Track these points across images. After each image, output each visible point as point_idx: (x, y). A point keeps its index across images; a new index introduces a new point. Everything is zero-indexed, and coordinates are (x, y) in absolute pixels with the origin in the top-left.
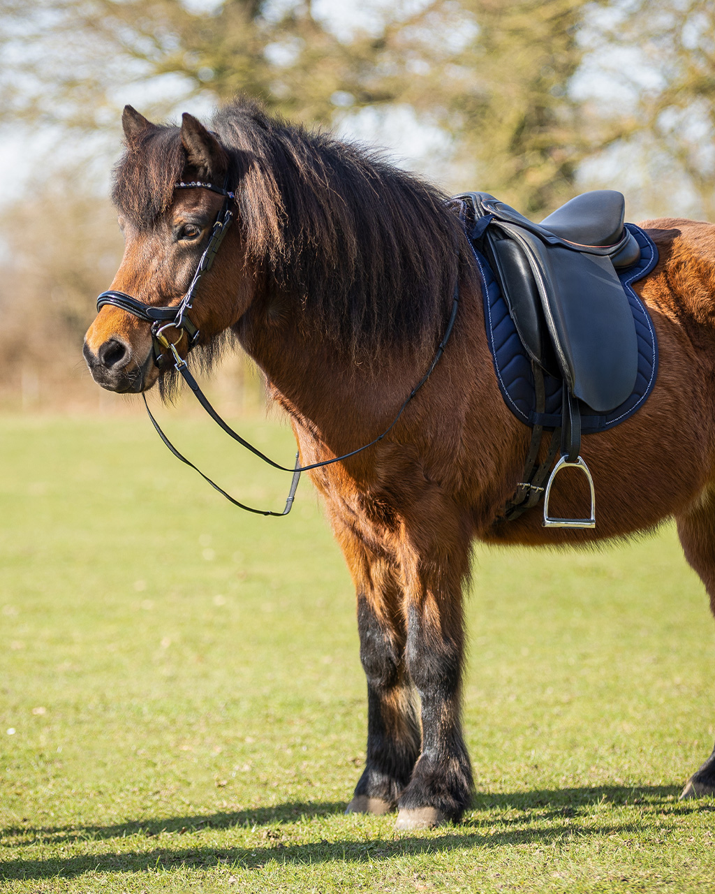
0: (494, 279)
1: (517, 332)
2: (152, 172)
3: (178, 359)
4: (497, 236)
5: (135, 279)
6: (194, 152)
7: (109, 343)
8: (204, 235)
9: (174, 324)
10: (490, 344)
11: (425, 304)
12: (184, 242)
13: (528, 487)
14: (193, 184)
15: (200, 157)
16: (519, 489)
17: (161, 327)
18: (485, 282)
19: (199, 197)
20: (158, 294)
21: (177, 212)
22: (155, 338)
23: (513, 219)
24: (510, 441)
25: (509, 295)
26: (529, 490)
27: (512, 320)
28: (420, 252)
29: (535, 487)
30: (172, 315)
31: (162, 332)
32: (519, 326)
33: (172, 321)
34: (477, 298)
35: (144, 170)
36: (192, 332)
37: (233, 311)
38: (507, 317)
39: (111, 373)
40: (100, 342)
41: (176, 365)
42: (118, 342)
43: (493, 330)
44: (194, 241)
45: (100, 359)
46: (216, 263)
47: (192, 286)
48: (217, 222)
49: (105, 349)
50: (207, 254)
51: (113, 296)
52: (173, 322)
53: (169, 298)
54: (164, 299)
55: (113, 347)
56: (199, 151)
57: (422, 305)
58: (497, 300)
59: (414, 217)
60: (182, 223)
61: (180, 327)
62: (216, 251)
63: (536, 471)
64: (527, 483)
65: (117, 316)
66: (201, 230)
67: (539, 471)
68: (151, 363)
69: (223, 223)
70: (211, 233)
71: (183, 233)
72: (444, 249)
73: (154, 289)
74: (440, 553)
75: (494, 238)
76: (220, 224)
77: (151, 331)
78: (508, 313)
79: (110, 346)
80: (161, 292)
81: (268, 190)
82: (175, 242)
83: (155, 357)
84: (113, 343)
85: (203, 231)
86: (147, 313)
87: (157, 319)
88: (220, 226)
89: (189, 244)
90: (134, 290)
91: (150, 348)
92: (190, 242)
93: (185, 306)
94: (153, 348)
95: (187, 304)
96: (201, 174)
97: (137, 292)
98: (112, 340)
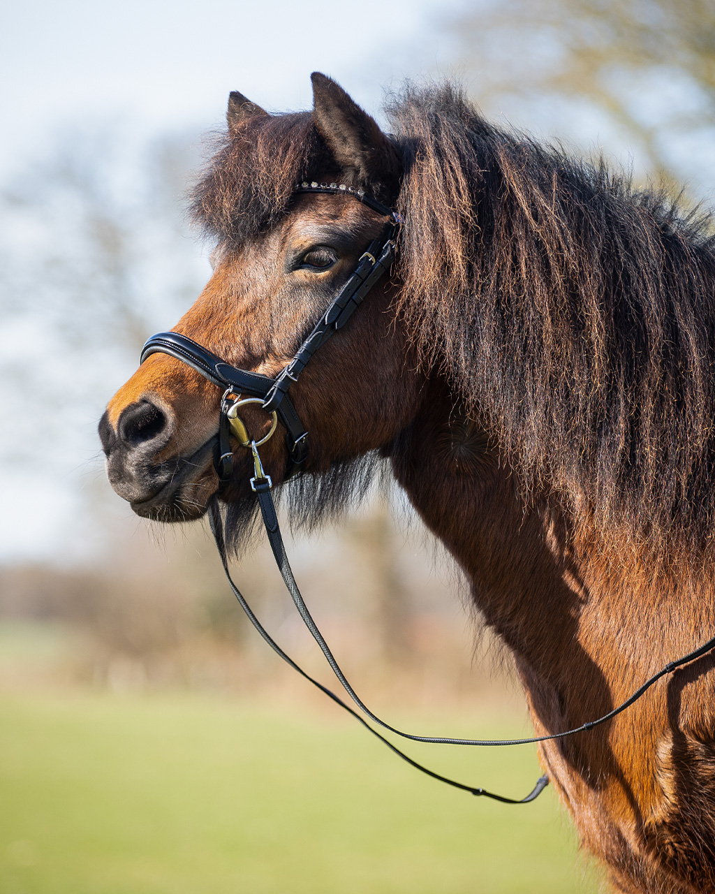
3: (259, 471)
7: (137, 406)
8: (341, 269)
14: (333, 186)
17: (238, 401)
19: (343, 208)
20: (242, 348)
21: (299, 223)
22: (225, 419)
30: (259, 387)
31: (239, 409)
33: (261, 394)
36: (294, 431)
39: (132, 457)
40: (126, 404)
41: (252, 480)
42: (153, 406)
44: (322, 275)
45: (119, 433)
47: (305, 345)
48: (366, 254)
50: (339, 301)
52: (262, 399)
53: (260, 360)
54: (252, 360)
55: (144, 413)
61: (269, 410)
62: (358, 302)
66: (337, 258)
68: (207, 461)
69: (377, 256)
73: (238, 339)
76: (372, 258)
77: (220, 403)
79: (138, 410)
82: (288, 271)
83: (218, 453)
84: (146, 406)
85: (339, 263)
86: (217, 369)
87: (235, 386)
88: (371, 261)
89: (311, 277)
90: (205, 335)
91: (213, 433)
92: (313, 274)
93: (287, 376)
94: (217, 436)
95: (290, 373)
96: (350, 176)
97: (209, 337)
98: (144, 401)
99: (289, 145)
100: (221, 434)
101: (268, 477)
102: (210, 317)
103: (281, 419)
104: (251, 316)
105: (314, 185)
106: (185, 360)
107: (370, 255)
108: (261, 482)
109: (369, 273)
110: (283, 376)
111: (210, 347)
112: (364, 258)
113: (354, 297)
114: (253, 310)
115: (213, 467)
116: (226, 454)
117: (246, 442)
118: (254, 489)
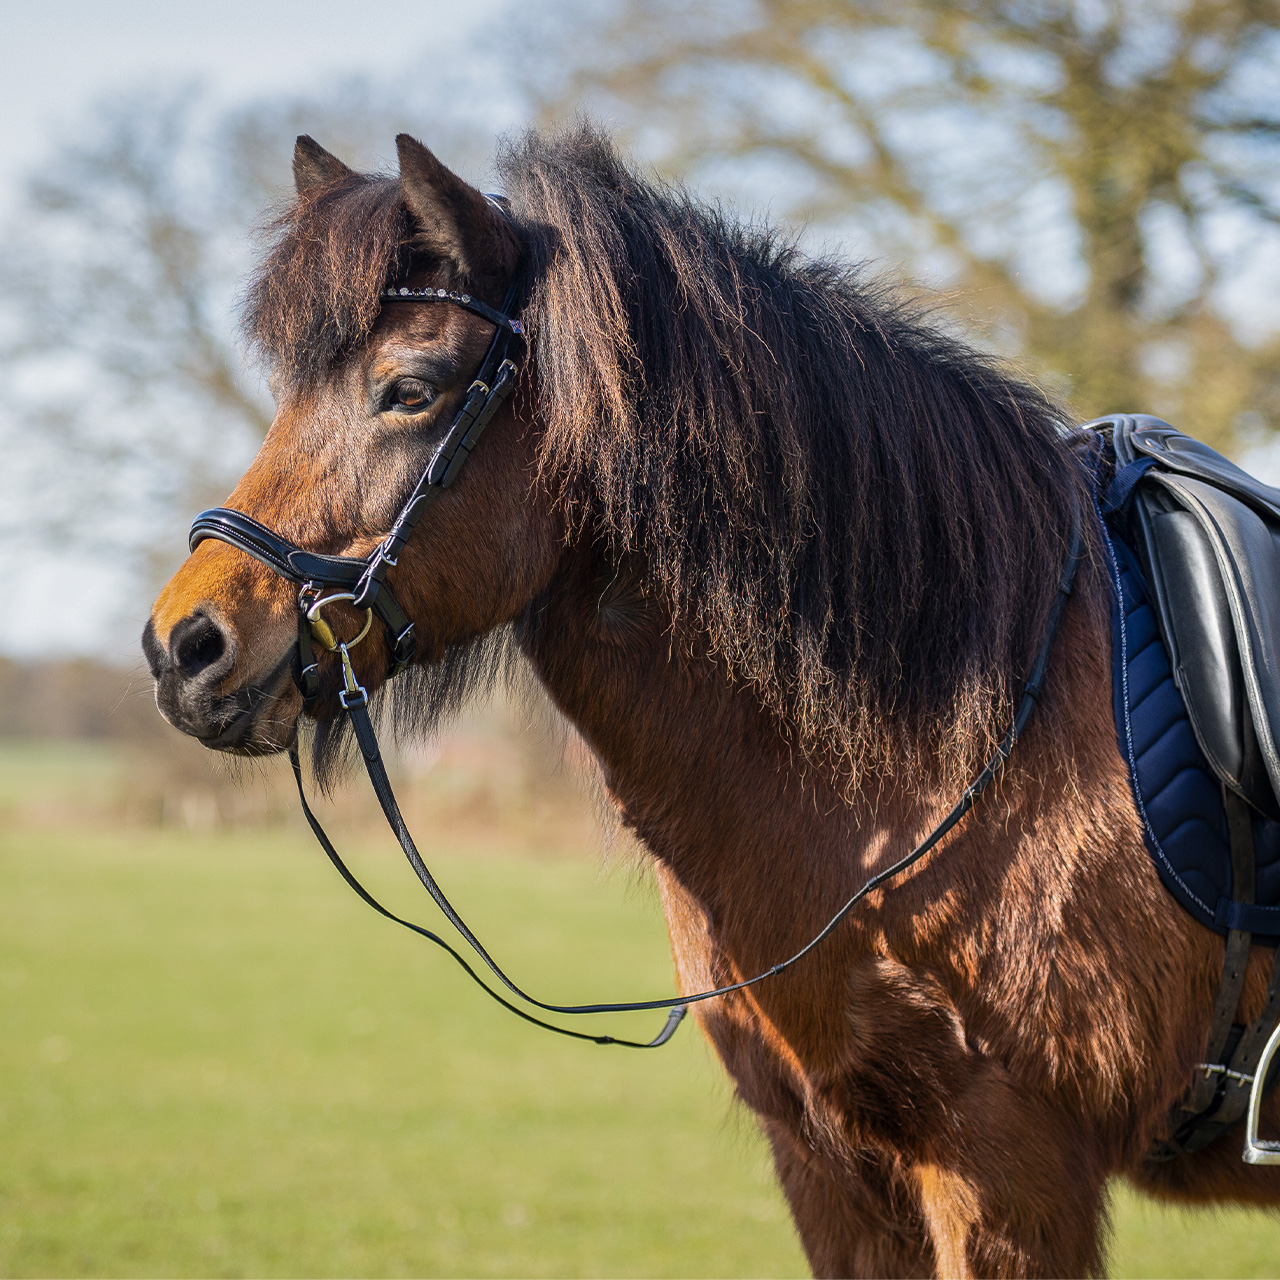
0: (1143, 598)
1: (1186, 717)
2: (332, 254)
4: (1159, 505)
5: (277, 486)
6: (428, 223)
7: (191, 621)
8: (444, 407)
9: (351, 596)
10: (1122, 743)
11: (973, 634)
12: (395, 417)
13: (1221, 1075)
14: (429, 292)
15: (441, 235)
16: (1199, 1075)
17: (319, 599)
18: (1121, 606)
19: (443, 322)
20: (321, 526)
21: (385, 348)
22: (304, 623)
23: (1198, 468)
24: (1178, 968)
25: (1173, 635)
26: (1222, 1080)
27: (1179, 690)
28: (972, 518)
29: (1236, 1075)
30: (348, 577)
31: (322, 609)
32: (1191, 703)
33: (349, 588)
34: (1100, 635)
35: (315, 250)
36: (396, 625)
37: (499, 590)
38: (1166, 684)
39: (192, 689)
40: (176, 617)
42: (210, 622)
43: (1130, 710)
44: (420, 416)
45: (172, 656)
46: (468, 475)
47: (403, 516)
49: (183, 634)
50: (445, 450)
51: (224, 520)
52: (351, 592)
53: (346, 539)
54: (335, 539)
55: (198, 632)
56: (438, 223)
57: (966, 635)
58: (1146, 646)
59: (970, 440)
60: (392, 375)
61: (362, 606)
62: (470, 448)
63: (1239, 1037)
64: (1220, 1063)
65: (221, 564)
66: (436, 393)
67: (1245, 1037)
68: (287, 678)
69: (491, 385)
70: (460, 405)
71: (393, 396)
72: (1037, 523)
73: (316, 514)
74: (1019, 1223)
75: (1152, 509)
76: (484, 387)
77: (297, 603)
78: (1170, 676)
79: (194, 627)
80: (330, 524)
81: (598, 311)
82: (374, 415)
83: (298, 666)
84: (201, 621)
85: (441, 398)
86: (290, 561)
87: (314, 580)
88: (484, 391)
89: (405, 421)
90: (272, 511)
91: (291, 644)
92: (407, 417)
93: (382, 560)
94: (297, 645)
95: (386, 555)
96: (445, 274)
97: (278, 514)
98: (199, 614)
99: (371, 244)
100: (302, 643)
101: (361, 689)
102: (278, 485)
103: (377, 612)
104: (330, 481)
105: (404, 292)
106: (249, 550)
107: (481, 383)
108: (354, 696)
109: (481, 409)
110: (378, 560)
111: (278, 529)
112: (474, 387)
113: (463, 443)
114: (334, 470)
115: (294, 684)
116: (309, 668)
117: (333, 645)
118: (345, 706)
